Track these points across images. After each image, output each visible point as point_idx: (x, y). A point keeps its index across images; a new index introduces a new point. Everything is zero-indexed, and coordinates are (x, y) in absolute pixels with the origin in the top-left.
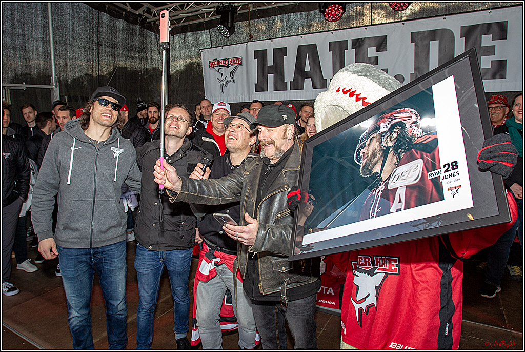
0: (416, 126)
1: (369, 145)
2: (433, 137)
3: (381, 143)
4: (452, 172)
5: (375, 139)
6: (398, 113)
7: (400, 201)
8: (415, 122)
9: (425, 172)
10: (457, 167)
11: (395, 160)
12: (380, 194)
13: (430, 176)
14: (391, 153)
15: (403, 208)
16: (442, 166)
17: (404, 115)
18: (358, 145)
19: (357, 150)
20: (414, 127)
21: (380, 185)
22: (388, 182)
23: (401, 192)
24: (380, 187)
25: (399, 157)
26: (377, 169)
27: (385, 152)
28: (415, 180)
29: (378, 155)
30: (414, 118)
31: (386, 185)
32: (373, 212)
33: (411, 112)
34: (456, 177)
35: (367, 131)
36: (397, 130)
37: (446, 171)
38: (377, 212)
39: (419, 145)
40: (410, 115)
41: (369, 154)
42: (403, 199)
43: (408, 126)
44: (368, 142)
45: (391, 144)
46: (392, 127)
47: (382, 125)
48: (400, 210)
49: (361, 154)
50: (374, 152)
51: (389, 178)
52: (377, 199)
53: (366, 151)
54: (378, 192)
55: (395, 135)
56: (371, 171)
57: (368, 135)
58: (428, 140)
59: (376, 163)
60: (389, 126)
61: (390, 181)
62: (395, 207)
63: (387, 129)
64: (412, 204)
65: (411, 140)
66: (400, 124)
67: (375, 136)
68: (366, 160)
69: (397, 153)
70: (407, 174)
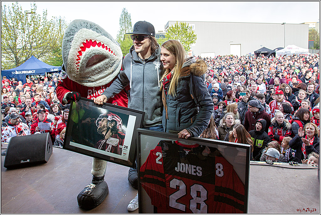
1: (103, 121)
2: (124, 135)
3: (107, 124)
4: (126, 149)
5: (105, 121)
6: (116, 116)
7: (109, 149)
8: (120, 125)
9: (119, 144)
11: (111, 134)
12: (103, 143)
13: (120, 146)
14: (110, 131)
16: (124, 146)
17: (118, 119)
18: (98, 118)
19: (97, 120)
21: (104, 140)
22: (107, 141)
23: (110, 146)
24: (104, 141)
25: (112, 134)
26: (104, 133)
27: (108, 129)
28: (115, 145)
29: (105, 128)
30: (120, 123)
31: (106, 141)
32: (100, 148)
33: (120, 120)
34: (126, 151)
35: (103, 114)
36: (114, 123)
37: (124, 148)
38: (101, 149)
39: (119, 135)
40: (120, 121)
41: (102, 125)
42: (110, 149)
43: (118, 124)
44: (102, 120)
45: (111, 127)
46: (113, 121)
47: (109, 116)
48: (109, 152)
49: (99, 123)
50: (104, 126)
51: (107, 139)
52: (102, 144)
53: (101, 123)
54: (103, 142)
55: (113, 125)
56: (101, 133)
57: (103, 117)
58: (123, 135)
59: (104, 131)
60: (112, 119)
61: (108, 141)
62: (107, 150)
63: (111, 120)
64: (113, 152)
65: (117, 131)
66: (116, 121)
67: (106, 119)
68: (100, 127)
69: (112, 132)
70: (113, 142)
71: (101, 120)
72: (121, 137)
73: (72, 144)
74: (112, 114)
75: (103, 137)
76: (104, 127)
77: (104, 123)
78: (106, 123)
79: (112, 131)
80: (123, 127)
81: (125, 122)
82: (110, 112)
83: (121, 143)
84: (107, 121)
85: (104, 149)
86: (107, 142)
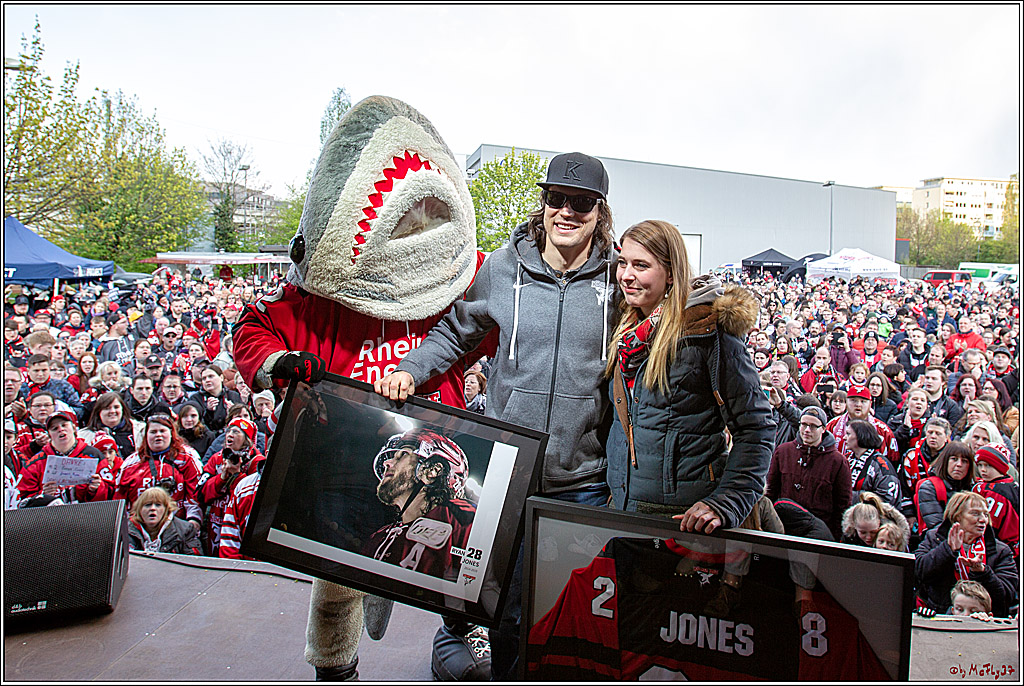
0: (461, 480)
1: (399, 459)
2: (472, 509)
3: (414, 470)
4: (473, 559)
5: (408, 458)
6: (447, 443)
7: (414, 559)
8: (461, 474)
9: (450, 543)
10: (479, 558)
11: (424, 505)
12: (394, 536)
13: (454, 551)
14: (421, 495)
15: (415, 568)
16: (467, 548)
17: (453, 453)
18: (384, 448)
19: (380, 453)
20: (458, 480)
21: (398, 525)
22: (407, 529)
23: (418, 550)
24: (397, 528)
25: (430, 506)
27: (417, 486)
28: (438, 545)
29: (406, 485)
30: (461, 468)
31: (405, 530)
32: (380, 552)
33: (462, 457)
34: (475, 568)
35: (402, 436)
36: (439, 467)
37: (469, 556)
38: (385, 556)
39: (455, 508)
40: (459, 460)
41: (396, 474)
42: (418, 558)
43: (452, 473)
44: (398, 454)
45: (426, 481)
46: (435, 459)
47: (424, 444)
48: (411, 568)
49: (385, 465)
50: (402, 475)
51: (410, 524)
52: (389, 540)
53: (392, 466)
54: (393, 534)
55: (434, 473)
56: (391, 500)
57: (402, 443)
58: (466, 509)
59: (401, 493)
60: (432, 453)
61: (411, 528)
62: (407, 562)
63: (427, 456)
64: (426, 570)
65: (449, 494)
66: (445, 461)
67: (410, 452)
68: (389, 478)
69: (429, 499)
70: (432, 533)
71: (391, 455)
72: (462, 519)
73: (278, 536)
74: (433, 435)
75: (393, 516)
76: (402, 478)
77: (404, 466)
78: (411, 467)
79: (428, 496)
80: (471, 482)
81: (479, 465)
82: (426, 429)
83: (460, 539)
84: (414, 459)
85: (394, 558)
86: (409, 535)
